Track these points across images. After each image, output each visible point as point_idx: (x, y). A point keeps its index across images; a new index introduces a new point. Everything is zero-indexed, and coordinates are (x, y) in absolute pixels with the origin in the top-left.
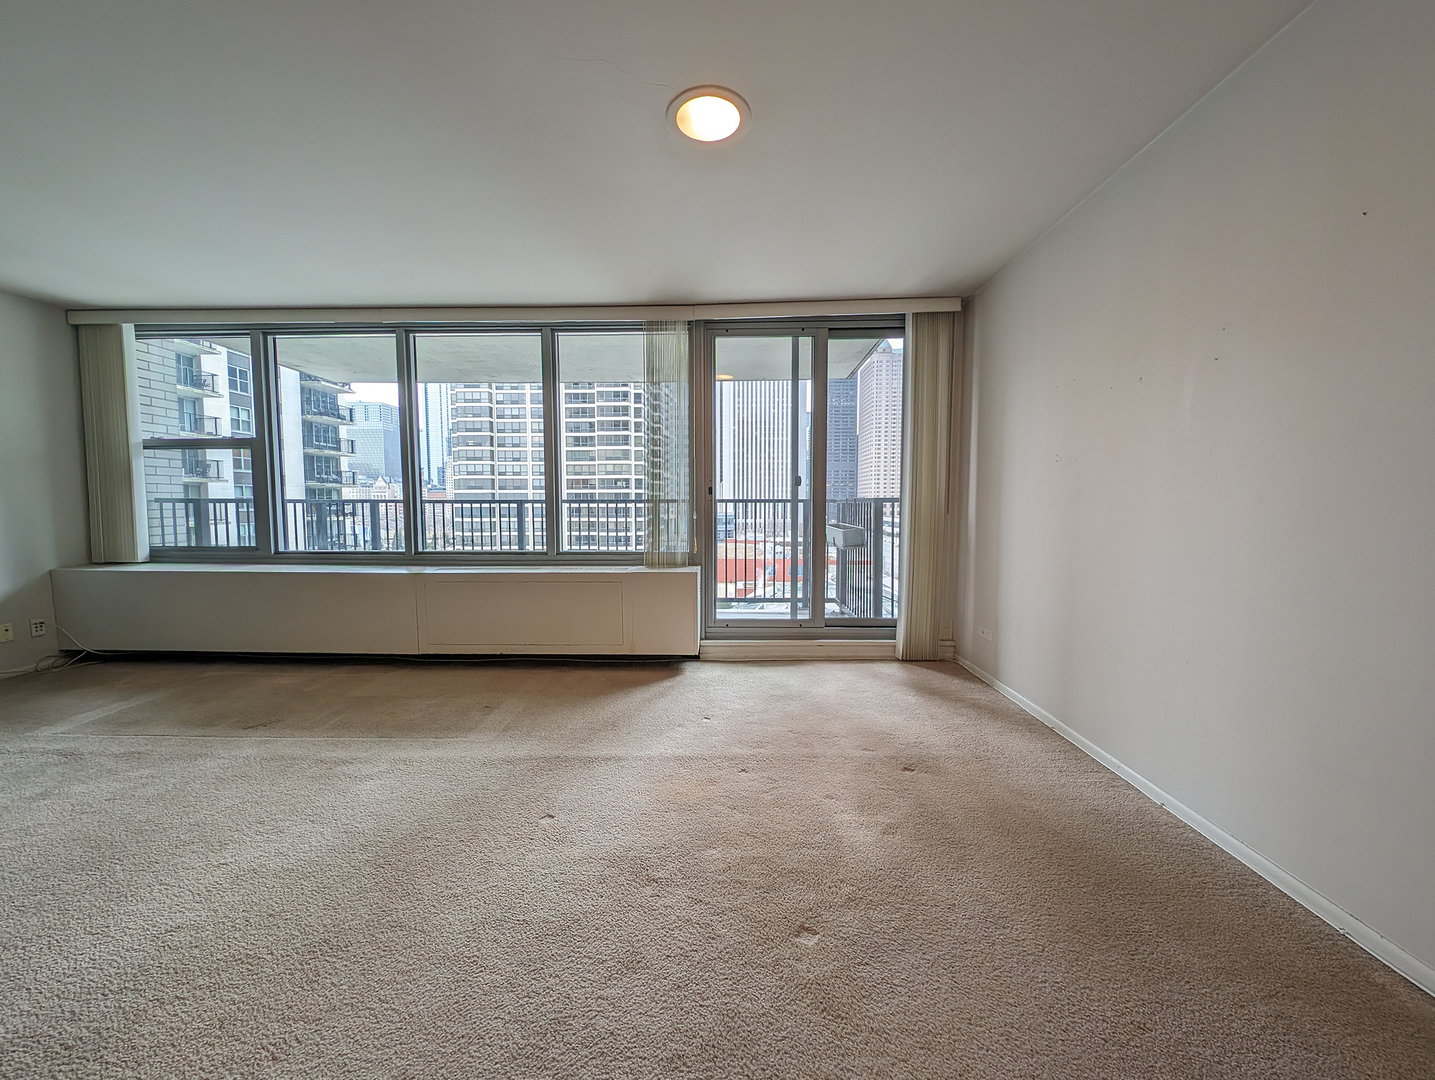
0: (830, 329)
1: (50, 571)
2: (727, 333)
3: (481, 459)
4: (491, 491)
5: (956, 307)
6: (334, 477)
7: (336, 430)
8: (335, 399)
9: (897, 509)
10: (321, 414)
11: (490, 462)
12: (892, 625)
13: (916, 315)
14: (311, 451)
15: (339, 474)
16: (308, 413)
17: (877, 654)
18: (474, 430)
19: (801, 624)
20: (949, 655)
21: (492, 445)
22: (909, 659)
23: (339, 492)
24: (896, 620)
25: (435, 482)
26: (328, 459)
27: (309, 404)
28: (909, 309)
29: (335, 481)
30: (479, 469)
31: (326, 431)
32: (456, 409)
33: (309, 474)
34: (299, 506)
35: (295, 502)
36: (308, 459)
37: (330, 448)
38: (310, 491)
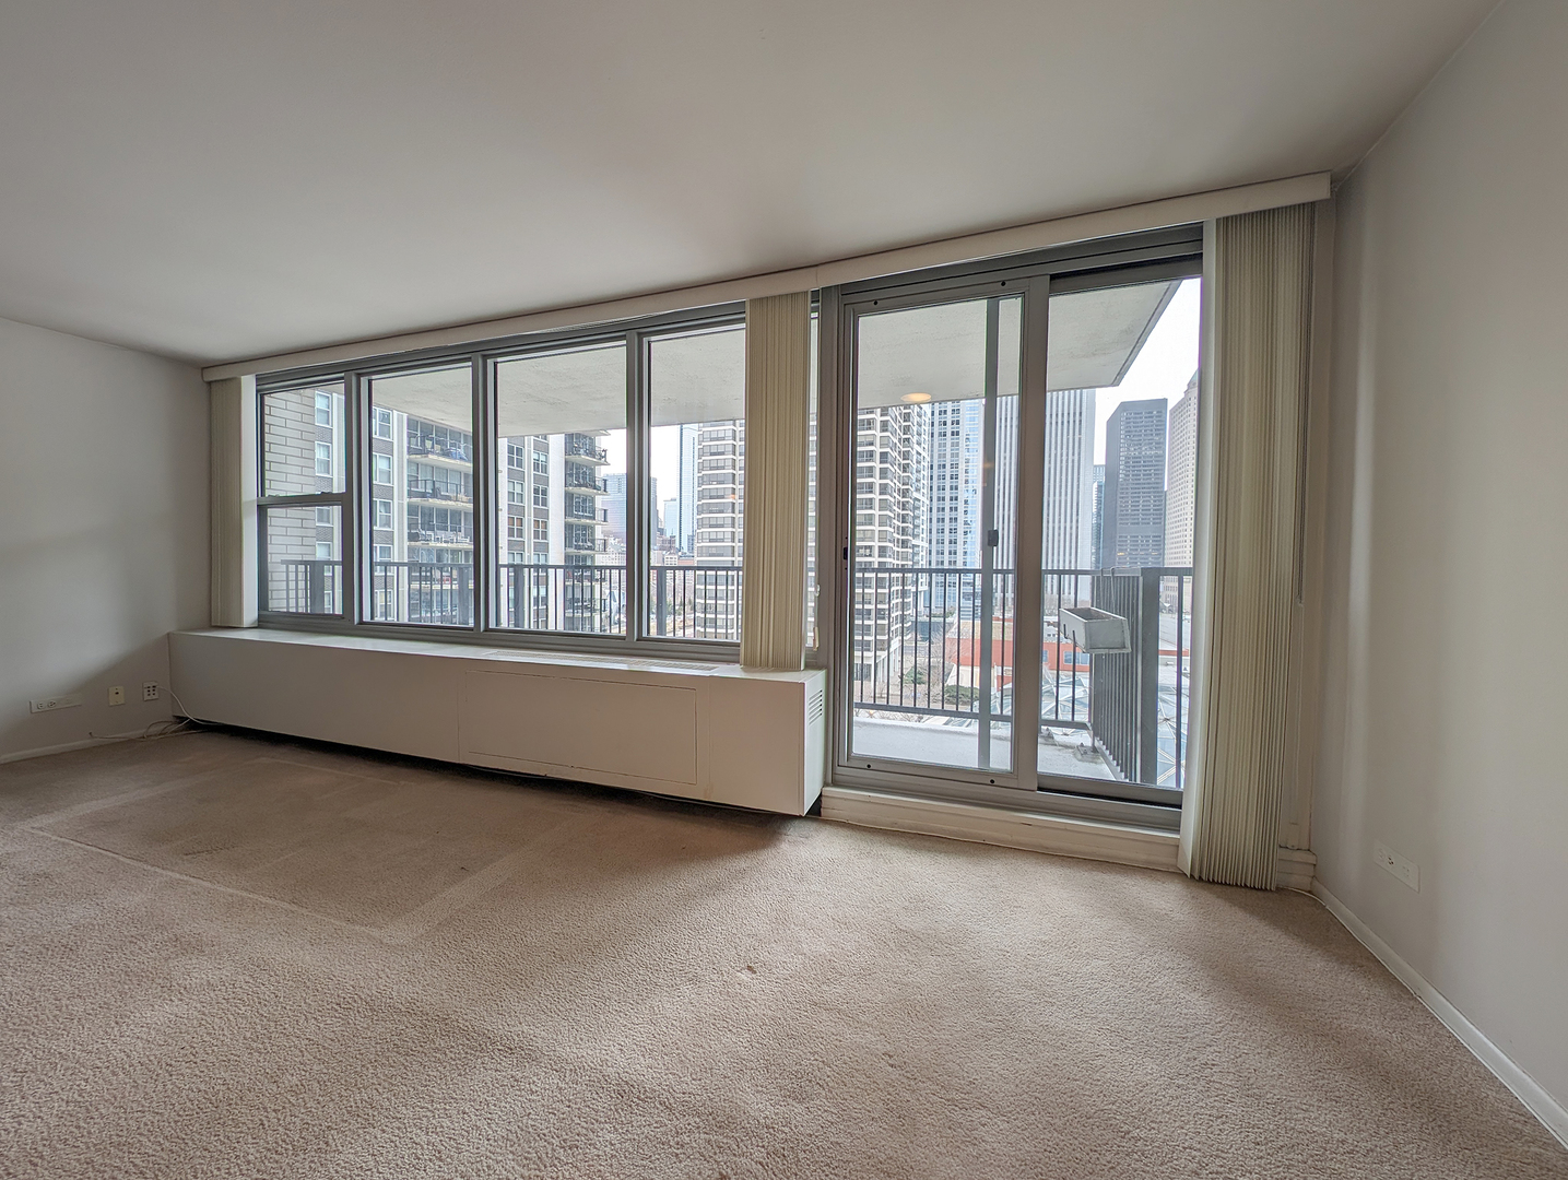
0: (1053, 277)
1: (168, 634)
2: (877, 307)
3: (722, 526)
4: (730, 559)
5: (1319, 191)
6: (589, 544)
7: (593, 500)
8: (593, 470)
9: (1187, 588)
10: (580, 486)
11: (731, 529)
12: (1174, 801)
13: (1226, 223)
14: (571, 520)
15: (593, 541)
16: (570, 485)
17: (1140, 855)
18: (718, 497)
19: (993, 779)
20: (1299, 879)
21: (733, 512)
22: (1209, 878)
23: (593, 558)
24: (1182, 793)
25: (685, 550)
26: (585, 528)
27: (571, 475)
28: (1206, 212)
29: (590, 548)
30: (720, 536)
31: (584, 501)
32: (702, 477)
33: (568, 543)
34: (560, 572)
35: (556, 567)
36: (568, 527)
37: (587, 517)
38: (568, 557)
